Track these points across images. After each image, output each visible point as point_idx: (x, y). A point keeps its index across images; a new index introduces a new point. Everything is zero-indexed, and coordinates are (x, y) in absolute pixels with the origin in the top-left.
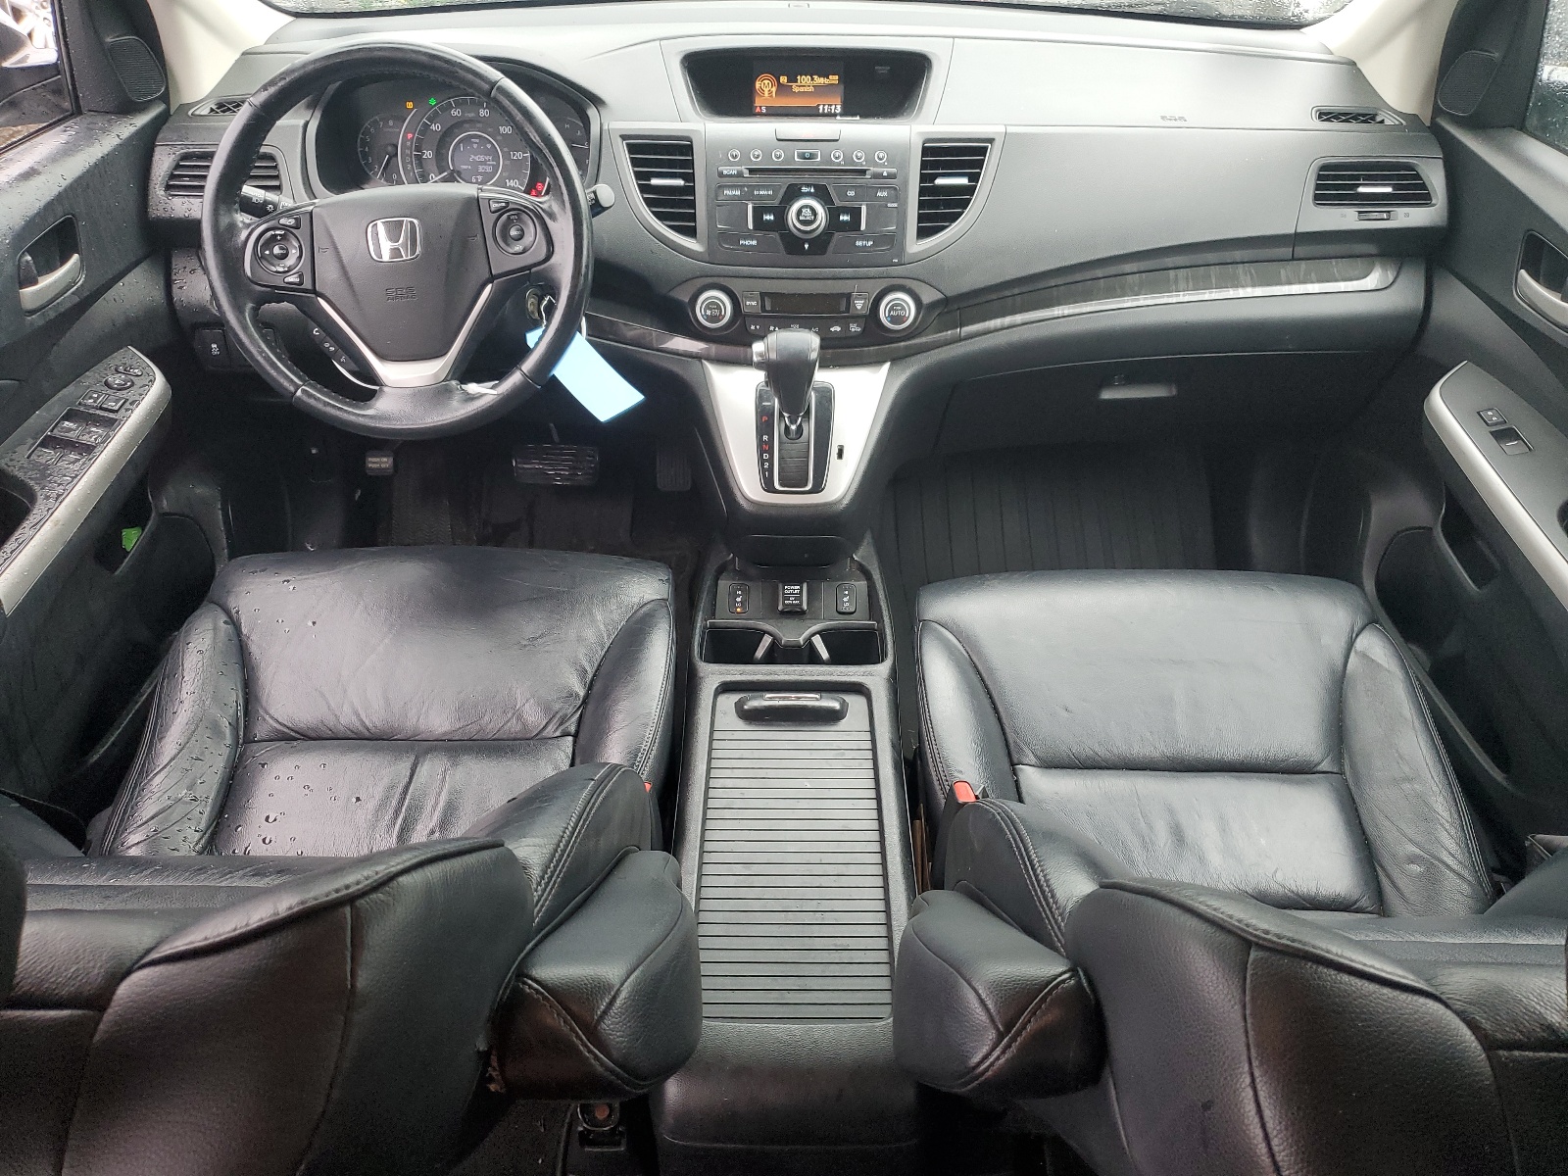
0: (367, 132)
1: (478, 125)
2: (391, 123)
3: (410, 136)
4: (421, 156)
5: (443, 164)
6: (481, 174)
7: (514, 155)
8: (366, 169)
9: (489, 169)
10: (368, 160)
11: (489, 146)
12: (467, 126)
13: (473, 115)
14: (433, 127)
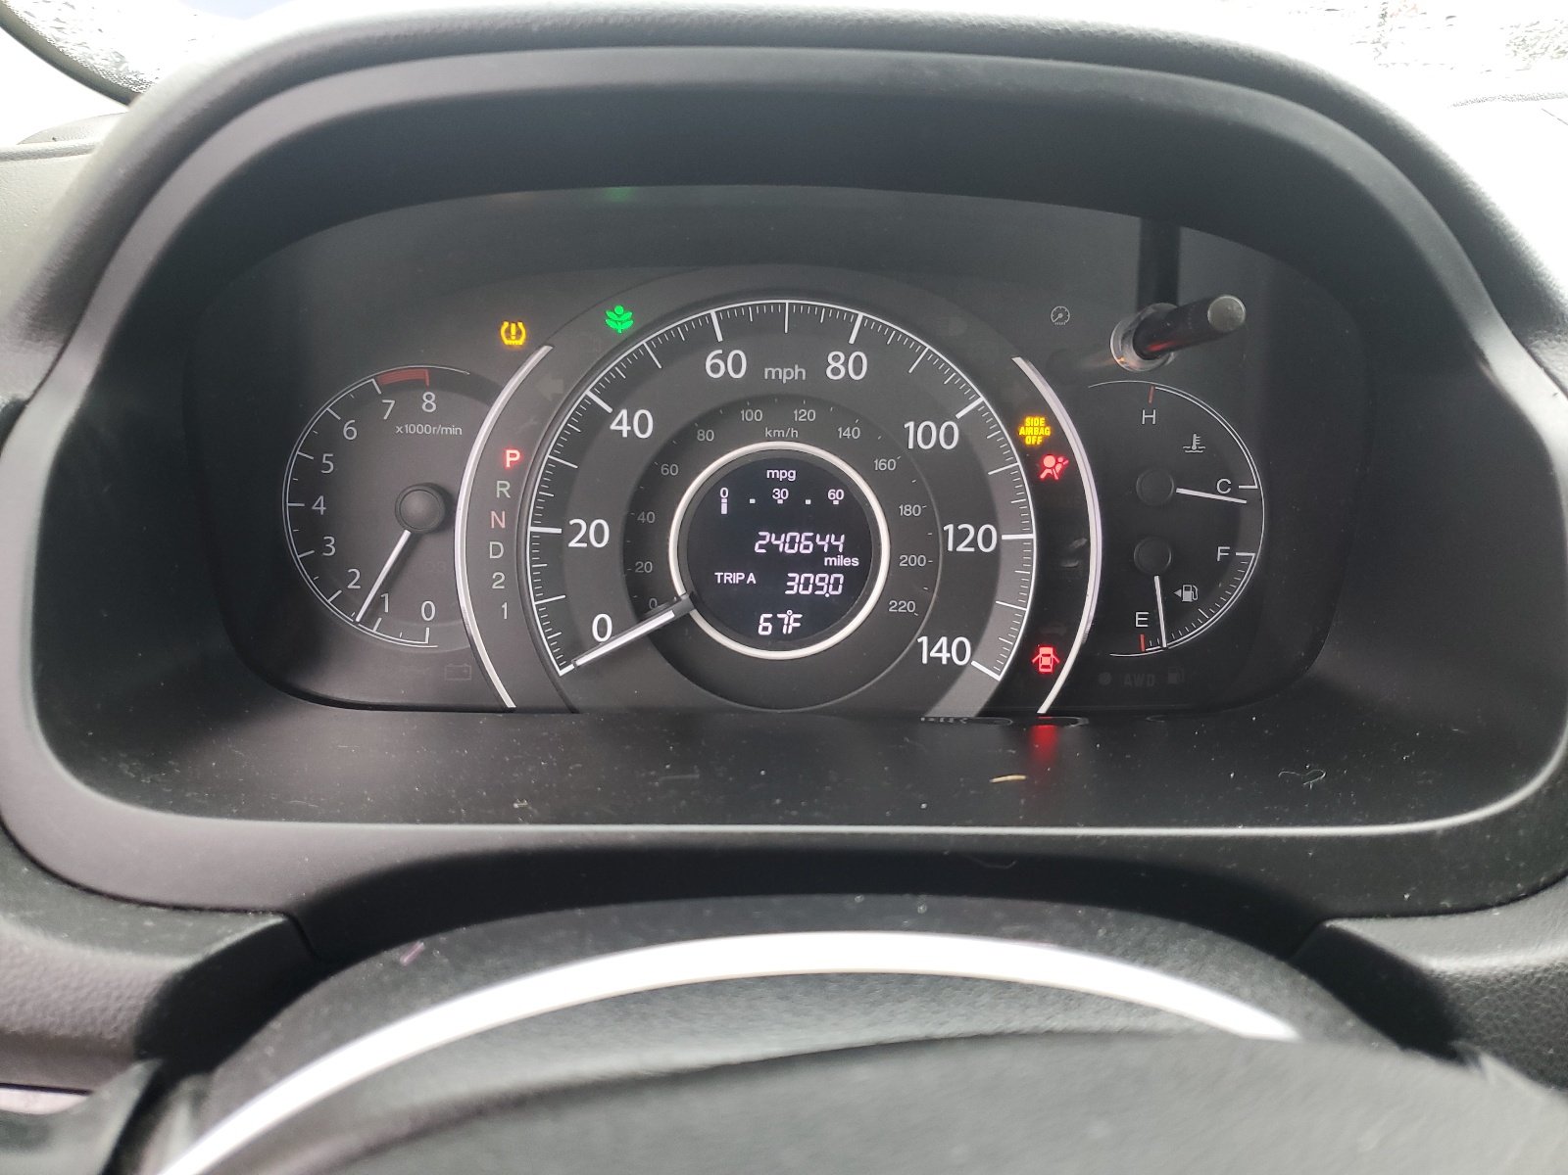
0: (329, 435)
1: (805, 415)
2: (429, 401)
3: (512, 456)
4: (560, 542)
5: (647, 567)
6: (796, 603)
7: (960, 536)
8: (310, 581)
9: (828, 586)
10: (322, 546)
11: (835, 496)
12: (754, 416)
13: (797, 372)
14: (622, 424)
